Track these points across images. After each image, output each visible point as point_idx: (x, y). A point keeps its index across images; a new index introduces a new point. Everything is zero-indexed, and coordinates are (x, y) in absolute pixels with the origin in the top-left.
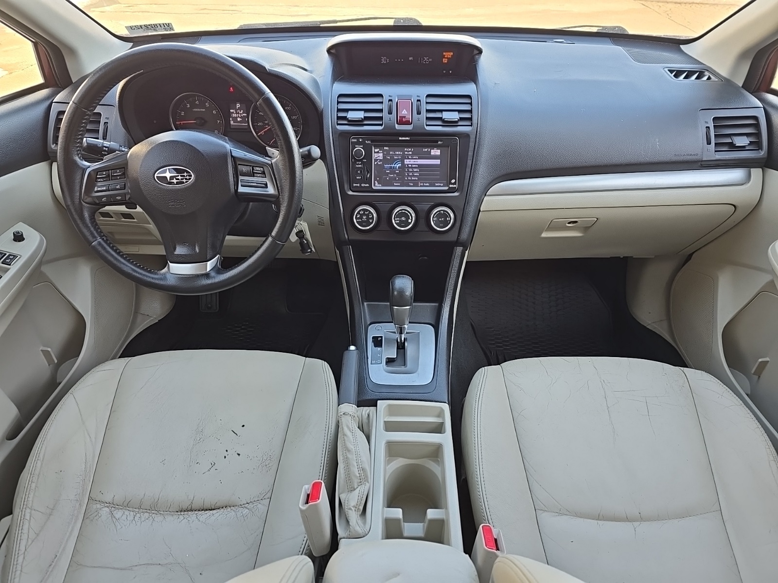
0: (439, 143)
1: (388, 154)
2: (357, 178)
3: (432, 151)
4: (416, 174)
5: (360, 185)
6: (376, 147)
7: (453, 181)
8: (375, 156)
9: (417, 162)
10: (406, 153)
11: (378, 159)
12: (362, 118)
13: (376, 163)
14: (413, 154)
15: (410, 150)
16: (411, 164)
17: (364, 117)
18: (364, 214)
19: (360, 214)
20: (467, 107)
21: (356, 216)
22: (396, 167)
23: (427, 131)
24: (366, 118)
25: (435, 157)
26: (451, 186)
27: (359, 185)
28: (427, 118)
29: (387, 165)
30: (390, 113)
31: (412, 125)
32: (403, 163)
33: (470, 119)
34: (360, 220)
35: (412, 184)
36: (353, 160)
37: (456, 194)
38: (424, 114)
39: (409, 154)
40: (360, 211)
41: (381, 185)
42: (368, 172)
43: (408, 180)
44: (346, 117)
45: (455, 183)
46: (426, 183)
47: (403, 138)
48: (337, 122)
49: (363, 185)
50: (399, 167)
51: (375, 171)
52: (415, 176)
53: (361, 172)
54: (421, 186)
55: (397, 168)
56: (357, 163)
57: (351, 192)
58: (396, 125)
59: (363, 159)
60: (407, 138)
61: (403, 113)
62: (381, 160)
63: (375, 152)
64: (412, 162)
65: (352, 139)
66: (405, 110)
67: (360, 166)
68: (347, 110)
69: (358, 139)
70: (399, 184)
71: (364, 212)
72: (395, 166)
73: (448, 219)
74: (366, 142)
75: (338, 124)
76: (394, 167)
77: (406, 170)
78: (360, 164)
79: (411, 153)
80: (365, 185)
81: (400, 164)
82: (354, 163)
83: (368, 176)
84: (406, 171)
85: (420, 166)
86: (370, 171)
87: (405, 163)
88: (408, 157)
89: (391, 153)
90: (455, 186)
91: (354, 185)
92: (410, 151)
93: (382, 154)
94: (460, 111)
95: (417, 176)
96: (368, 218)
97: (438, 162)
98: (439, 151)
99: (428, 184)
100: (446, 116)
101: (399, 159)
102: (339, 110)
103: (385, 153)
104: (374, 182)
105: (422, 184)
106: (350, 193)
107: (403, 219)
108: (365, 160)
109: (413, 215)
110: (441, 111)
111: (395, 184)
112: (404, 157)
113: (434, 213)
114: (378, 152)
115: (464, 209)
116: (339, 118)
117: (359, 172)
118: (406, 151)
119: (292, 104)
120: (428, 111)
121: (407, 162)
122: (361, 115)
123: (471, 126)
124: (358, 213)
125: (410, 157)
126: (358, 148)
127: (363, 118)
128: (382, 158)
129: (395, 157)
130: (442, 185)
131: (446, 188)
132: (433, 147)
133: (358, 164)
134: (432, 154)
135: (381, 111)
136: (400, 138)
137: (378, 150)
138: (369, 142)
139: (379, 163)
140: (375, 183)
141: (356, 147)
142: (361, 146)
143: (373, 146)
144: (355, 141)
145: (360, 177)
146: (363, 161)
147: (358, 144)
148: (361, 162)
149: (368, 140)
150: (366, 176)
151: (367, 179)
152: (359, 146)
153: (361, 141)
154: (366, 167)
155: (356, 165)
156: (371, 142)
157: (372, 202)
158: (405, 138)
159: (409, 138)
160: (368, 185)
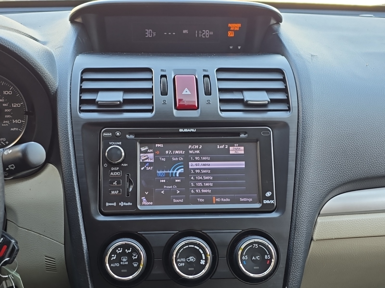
0: (242, 136)
1: (162, 153)
3: (231, 148)
4: (207, 184)
5: (117, 204)
6: (143, 143)
7: (268, 194)
8: (141, 157)
9: (209, 165)
10: (190, 152)
11: (147, 163)
12: (120, 101)
13: (142, 169)
14: (202, 153)
15: (197, 147)
16: (200, 169)
17: (124, 100)
18: (124, 254)
19: (116, 253)
20: (279, 85)
21: (110, 257)
22: (176, 173)
23: (223, 119)
24: (126, 102)
25: (236, 158)
26: (265, 202)
27: (115, 204)
28: (221, 101)
29: (161, 172)
30: (164, 93)
31: (199, 110)
32: (186, 167)
33: (287, 101)
34: (117, 265)
35: (203, 200)
36: (106, 165)
37: (274, 215)
38: (216, 96)
39: (196, 154)
40: (117, 248)
41: (151, 203)
42: (130, 183)
43: (196, 193)
44: (95, 100)
45: (271, 198)
46: (225, 198)
47: (186, 130)
48: (80, 108)
49: (122, 204)
50: (180, 173)
51: (143, 181)
52: (207, 187)
53: (118, 183)
54: (217, 203)
55: (177, 175)
56: (113, 169)
57: (102, 216)
58: (175, 111)
59: (123, 162)
60: (192, 130)
61: (184, 93)
62: (150, 164)
63: (141, 152)
64: (200, 165)
65: (104, 132)
66: (186, 89)
67: (117, 173)
68: (96, 91)
69: (113, 132)
70: (182, 201)
71: (124, 250)
72: (174, 172)
73: (266, 257)
74: (127, 136)
75: (81, 111)
76: (172, 173)
77: (192, 178)
78: (117, 171)
79: (198, 152)
80: (125, 204)
81: (183, 169)
82: (107, 171)
83: (131, 190)
84: (192, 180)
85: (213, 171)
86: (132, 181)
87: (190, 167)
88: (194, 158)
89: (167, 152)
90: (272, 202)
91: (107, 204)
92: (196, 149)
93: (151, 155)
94: (268, 90)
95: (210, 186)
96: (131, 260)
97: (241, 164)
98: (242, 148)
99: (228, 200)
100: (248, 97)
101: (181, 161)
102: (82, 91)
103: (158, 152)
104: (141, 197)
105: (218, 200)
106: (101, 218)
107: (192, 259)
108: (126, 165)
109: (208, 251)
110: (241, 90)
111: (175, 201)
112: (187, 159)
113: (243, 247)
114: (146, 152)
115: (290, 238)
116: (82, 102)
117: (115, 183)
118: (191, 149)
119: (14, 87)
120: (221, 90)
121: (192, 165)
122: (119, 97)
123: (289, 110)
124: (114, 252)
125: (197, 158)
126: (114, 145)
127: (122, 100)
128: (153, 161)
129: (174, 159)
130: (251, 200)
131: (258, 206)
132: (232, 143)
133: (114, 171)
134: (231, 152)
135: (150, 90)
136: (181, 130)
137: (147, 148)
138: (132, 137)
139: (148, 169)
140: (141, 201)
141: (110, 144)
142: (118, 143)
143: (138, 143)
144: (108, 135)
145: (118, 192)
146: (123, 165)
147: (113, 140)
148: (118, 168)
149: (130, 134)
150: (127, 189)
151: (129, 194)
152: (116, 143)
153: (119, 135)
154: (126, 175)
155: (110, 173)
156: (135, 137)
157: (138, 232)
158: (189, 129)
159: (194, 130)
160: (131, 204)
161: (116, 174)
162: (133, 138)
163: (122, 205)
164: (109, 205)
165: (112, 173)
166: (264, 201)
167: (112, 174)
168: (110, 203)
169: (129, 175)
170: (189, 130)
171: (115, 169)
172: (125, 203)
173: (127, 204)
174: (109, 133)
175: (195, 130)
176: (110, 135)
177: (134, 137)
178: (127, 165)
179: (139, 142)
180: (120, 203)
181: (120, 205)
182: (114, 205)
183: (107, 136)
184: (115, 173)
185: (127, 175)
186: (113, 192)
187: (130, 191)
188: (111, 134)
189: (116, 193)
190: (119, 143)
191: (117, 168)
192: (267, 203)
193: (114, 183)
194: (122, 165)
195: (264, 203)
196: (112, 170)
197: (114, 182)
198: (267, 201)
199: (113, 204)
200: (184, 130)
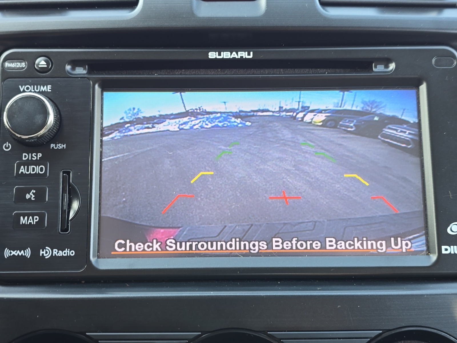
2: (23, 221)
5: (35, 252)
27: (28, 253)
47: (226, 55)
49: (47, 253)
53: (40, 196)
56: (25, 156)
58: (196, 2)
59: (53, 138)
60: (244, 54)
65: (7, 59)
67: (37, 169)
69: (31, 59)
74: (69, 70)
78: (36, 163)
82: (11, 161)
83: (72, 213)
86: (78, 191)
108: (61, 146)
117: (30, 196)
133: (28, 163)
136: (213, 55)
138: (80, 71)
141: (22, 90)
142: (43, 89)
143: (97, 86)
144: (18, 66)
145: (37, 219)
146: (53, 147)
147: (30, 80)
148: (40, 155)
149: (75, 64)
150: (63, 211)
151: (68, 226)
152: (37, 89)
153: (46, 66)
154: (61, 173)
155: (18, 169)
156: (89, 73)
157: (87, 334)
158: (234, 53)
159: (249, 54)
160: (72, 253)
161: (33, 171)
162: (84, 74)
163: (47, 256)
164: (11, 255)
165: (22, 167)
166: (443, 247)
167: (23, 171)
168: (14, 251)
169: (68, 173)
170: (234, 55)
171: (32, 157)
172: (55, 252)
173: (60, 252)
174: (21, 62)
175: (251, 53)
176: (23, 68)
177: (85, 72)
178: (65, 146)
179: (99, 86)
180: (43, 251)
181: (43, 254)
182: (25, 256)
183: (13, 69)
184: (31, 168)
185: (64, 173)
186: (24, 219)
187: (70, 218)
188: (23, 65)
189: (32, 221)
190: (45, 87)
191: (37, 156)
192: (452, 253)
193: (28, 196)
194: (52, 145)
195: (444, 252)
196: (24, 159)
197: (29, 194)
198: (452, 247)
199: (22, 252)
200: (222, 53)
